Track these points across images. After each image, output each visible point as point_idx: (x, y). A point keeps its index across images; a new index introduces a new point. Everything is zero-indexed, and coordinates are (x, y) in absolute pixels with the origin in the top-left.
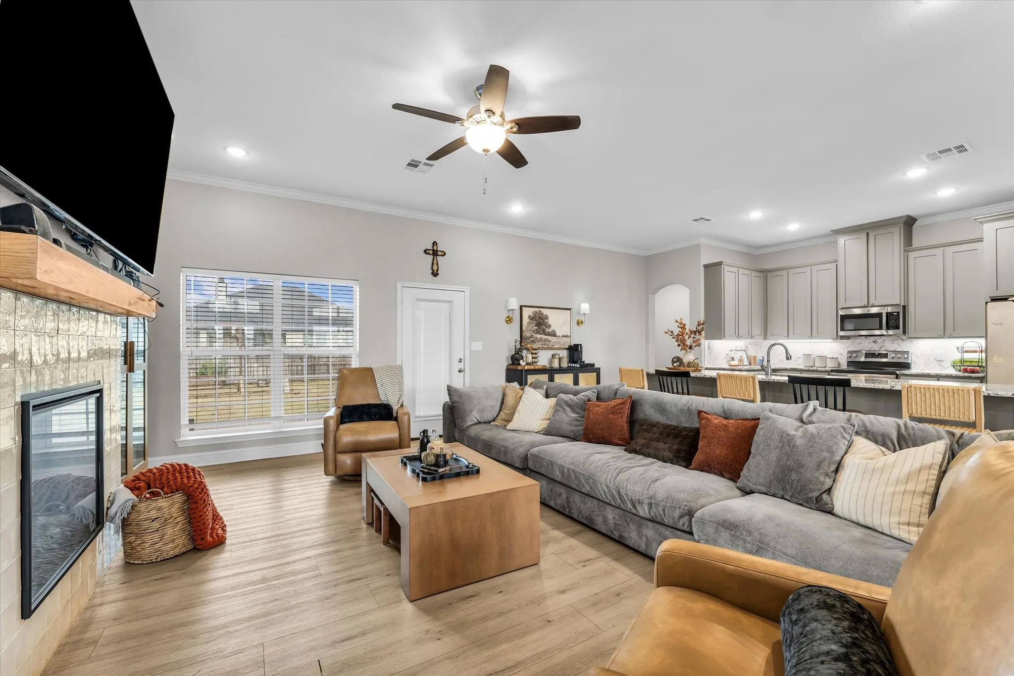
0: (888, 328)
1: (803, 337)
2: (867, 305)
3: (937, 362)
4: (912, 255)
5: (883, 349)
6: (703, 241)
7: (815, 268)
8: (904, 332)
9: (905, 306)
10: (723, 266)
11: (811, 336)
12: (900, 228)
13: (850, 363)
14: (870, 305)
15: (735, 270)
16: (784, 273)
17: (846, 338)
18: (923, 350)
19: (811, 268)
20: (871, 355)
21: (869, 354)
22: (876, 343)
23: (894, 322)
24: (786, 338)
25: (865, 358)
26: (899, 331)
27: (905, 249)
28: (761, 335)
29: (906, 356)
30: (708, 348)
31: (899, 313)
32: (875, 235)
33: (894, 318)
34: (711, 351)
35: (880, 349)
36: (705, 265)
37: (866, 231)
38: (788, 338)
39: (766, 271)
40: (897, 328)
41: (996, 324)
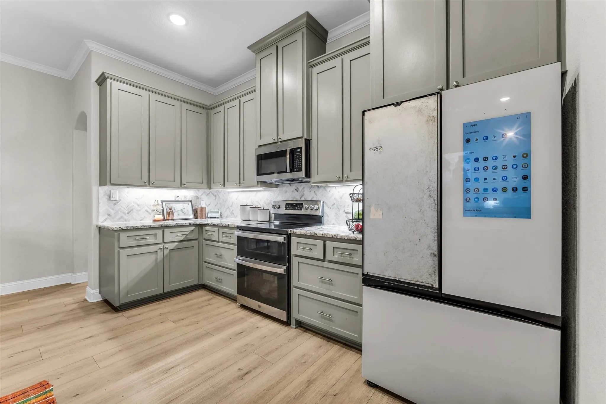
0: (292, 170)
2: (277, 140)
3: (346, 215)
4: (316, 70)
5: (303, 198)
7: (243, 99)
8: (308, 174)
9: (310, 140)
11: (240, 185)
13: (276, 217)
14: (280, 140)
15: (144, 93)
16: (221, 108)
17: (274, 186)
18: (335, 199)
19: (240, 100)
20: (290, 206)
21: (289, 204)
22: (297, 191)
23: (297, 162)
24: (223, 186)
25: (285, 209)
26: (302, 174)
27: (308, 63)
28: (202, 183)
29: (317, 207)
30: (107, 199)
31: (301, 148)
32: (283, 47)
33: (298, 157)
34: (116, 201)
35: (300, 199)
36: (96, 81)
37: (276, 44)
38: (224, 186)
39: (209, 107)
40: (300, 170)
41: (374, 150)
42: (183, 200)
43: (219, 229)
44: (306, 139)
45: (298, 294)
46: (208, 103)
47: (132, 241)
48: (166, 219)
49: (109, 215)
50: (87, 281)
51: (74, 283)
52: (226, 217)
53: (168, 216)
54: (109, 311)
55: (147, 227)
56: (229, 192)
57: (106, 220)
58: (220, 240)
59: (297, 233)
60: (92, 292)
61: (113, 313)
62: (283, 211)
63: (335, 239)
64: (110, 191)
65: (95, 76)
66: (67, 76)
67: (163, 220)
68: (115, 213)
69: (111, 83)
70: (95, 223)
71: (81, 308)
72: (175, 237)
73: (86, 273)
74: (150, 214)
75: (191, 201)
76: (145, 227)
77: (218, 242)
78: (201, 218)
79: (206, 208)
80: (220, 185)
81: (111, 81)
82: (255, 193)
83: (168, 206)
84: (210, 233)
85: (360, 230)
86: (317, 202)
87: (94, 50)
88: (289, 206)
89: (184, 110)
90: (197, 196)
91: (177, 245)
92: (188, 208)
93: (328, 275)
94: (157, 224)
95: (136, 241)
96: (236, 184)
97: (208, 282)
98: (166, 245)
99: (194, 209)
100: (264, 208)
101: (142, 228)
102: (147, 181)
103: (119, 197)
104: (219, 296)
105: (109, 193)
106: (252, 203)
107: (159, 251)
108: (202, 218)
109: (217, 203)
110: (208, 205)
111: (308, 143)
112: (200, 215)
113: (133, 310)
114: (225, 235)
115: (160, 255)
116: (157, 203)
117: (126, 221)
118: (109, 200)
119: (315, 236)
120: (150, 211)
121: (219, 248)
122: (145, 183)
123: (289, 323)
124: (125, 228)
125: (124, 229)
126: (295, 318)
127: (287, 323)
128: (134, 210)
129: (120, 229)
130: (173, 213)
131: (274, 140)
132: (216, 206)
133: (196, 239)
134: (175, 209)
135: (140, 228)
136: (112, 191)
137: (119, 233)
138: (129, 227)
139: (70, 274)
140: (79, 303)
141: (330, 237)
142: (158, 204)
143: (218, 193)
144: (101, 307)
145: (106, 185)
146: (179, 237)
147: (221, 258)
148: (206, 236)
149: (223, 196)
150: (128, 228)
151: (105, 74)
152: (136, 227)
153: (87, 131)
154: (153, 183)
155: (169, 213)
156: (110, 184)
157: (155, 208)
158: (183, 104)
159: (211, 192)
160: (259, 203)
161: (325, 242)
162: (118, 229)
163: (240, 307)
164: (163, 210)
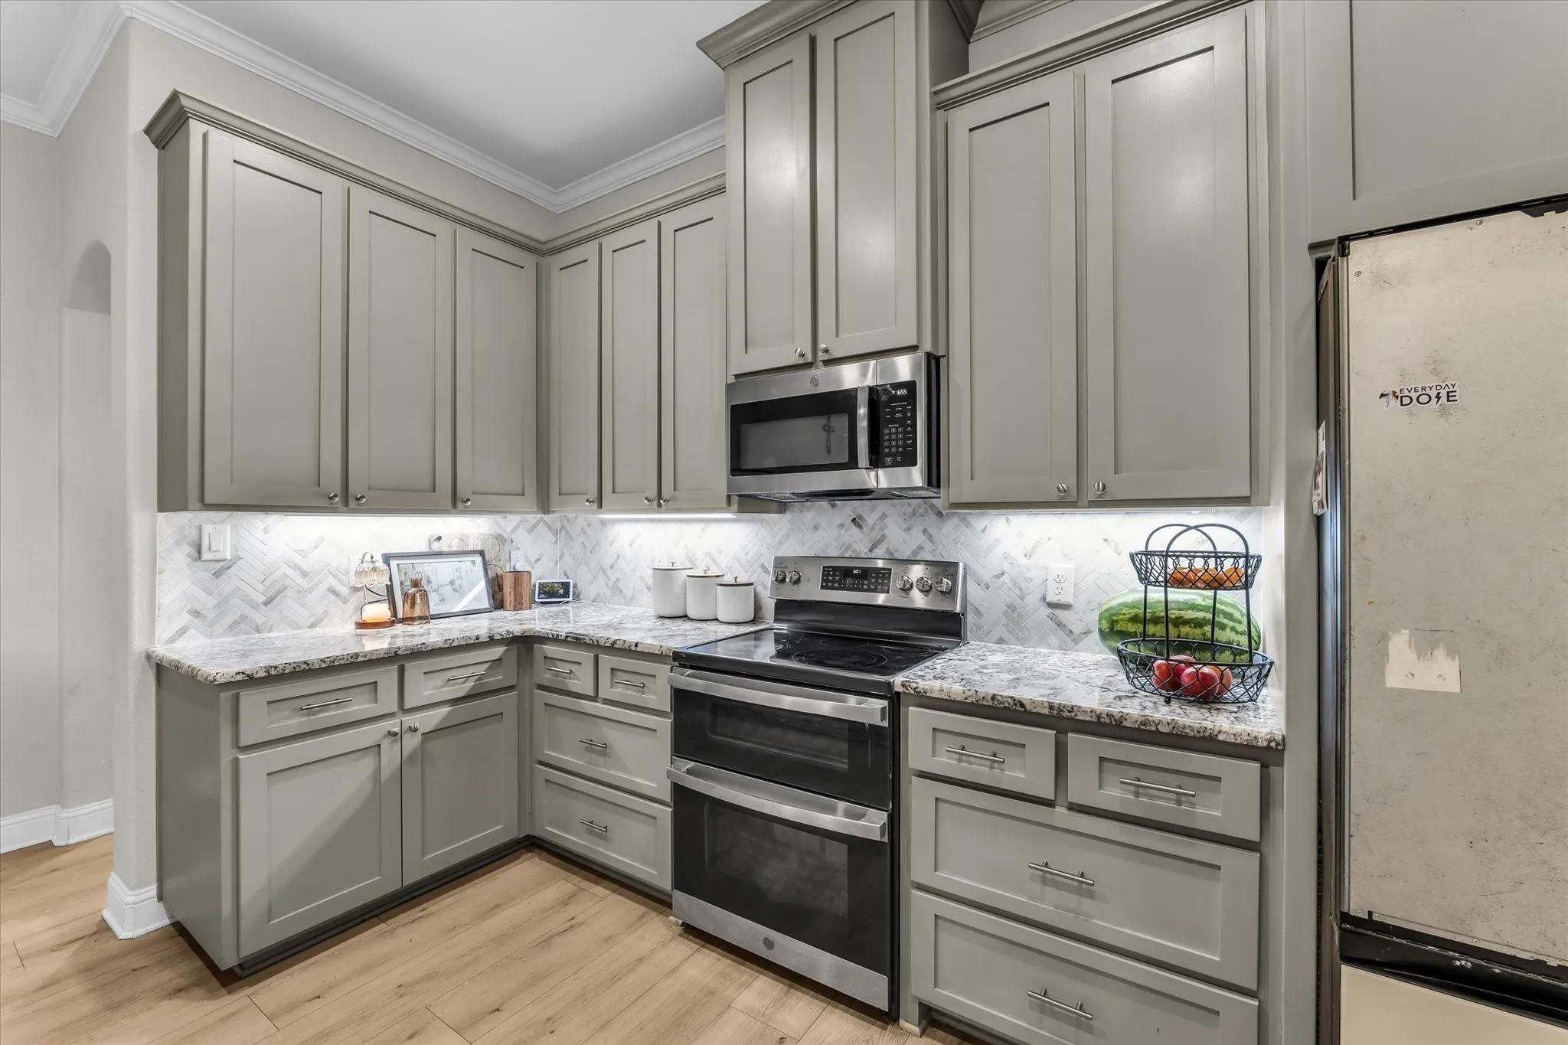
0: (876, 462)
2: (810, 357)
3: (1049, 611)
4: (963, 117)
5: (880, 551)
7: (670, 221)
8: (934, 476)
9: (938, 359)
11: (660, 501)
13: (780, 609)
14: (821, 356)
16: (590, 250)
17: (774, 506)
18: (1006, 556)
19: (659, 224)
20: (839, 575)
21: (835, 569)
22: (860, 526)
23: (897, 433)
24: (595, 505)
25: (823, 587)
26: (916, 476)
27: (936, 93)
28: (523, 495)
29: (947, 584)
30: (188, 555)
31: (913, 386)
32: (836, 40)
33: (898, 415)
34: (222, 564)
35: (871, 551)
36: (148, 131)
37: (808, 30)
38: (600, 506)
39: (545, 248)
40: (908, 460)
41: (1406, 401)
42: (454, 549)
43: (596, 658)
44: (929, 355)
45: (936, 915)
46: (539, 233)
47: (286, 718)
48: (400, 615)
49: (196, 614)
50: (111, 830)
51: (63, 843)
52: (593, 601)
53: (407, 606)
54: (197, 984)
55: (342, 662)
56: (603, 522)
57: (182, 632)
58: (600, 695)
59: (932, 695)
60: (130, 898)
61: (213, 995)
62: (812, 590)
64: (200, 528)
65: (143, 108)
66: (40, 120)
67: (392, 623)
68: (218, 606)
69: (205, 136)
70: (139, 643)
71: (86, 970)
72: (442, 687)
73: (109, 803)
74: (345, 601)
75: (482, 553)
76: (336, 663)
77: (594, 698)
78: (515, 606)
79: (529, 573)
80: (587, 501)
81: (204, 127)
82: (701, 526)
83: (406, 574)
84: (564, 668)
87: (137, 17)
88: (837, 576)
89: (465, 257)
90: (500, 536)
91: (449, 714)
92: (473, 572)
93: (1072, 859)
94: (376, 644)
95: (302, 715)
96: (646, 498)
97: (552, 832)
98: (410, 720)
99: (490, 576)
100: (736, 578)
101: (324, 665)
102: (339, 493)
103: (235, 547)
104: (596, 883)
105: (194, 534)
106: (690, 560)
107: (386, 744)
108: (518, 607)
109: (563, 555)
110: (533, 561)
111: (934, 364)
112: (512, 596)
113: (291, 974)
114: (620, 677)
115: (390, 756)
116: (371, 565)
117: (258, 630)
118: (195, 560)
119: (1015, 710)
120: (344, 591)
121: (598, 720)
122: (331, 498)
123: (894, 1015)
124: (262, 674)
125: (256, 676)
126: (918, 998)
127: (888, 1017)
128: (288, 592)
129: (240, 677)
130: (425, 595)
131: (802, 355)
132: (557, 562)
133: (511, 688)
134: (429, 582)
135: (317, 666)
136: (207, 529)
137: (235, 692)
138: (276, 667)
139: (52, 809)
140: (77, 945)
141: (1088, 719)
142: (375, 569)
143: (565, 522)
144: (164, 963)
145: (186, 509)
146: (453, 685)
147: (605, 755)
148: (546, 678)
149: (583, 531)
150: (273, 672)
151: (181, 97)
152: (304, 666)
153: (110, 314)
154: (359, 499)
155: (414, 598)
156: (198, 505)
157: (365, 581)
158: (462, 231)
159: (542, 519)
160: (714, 561)
162: (233, 680)
163: (685, 932)
164: (390, 589)
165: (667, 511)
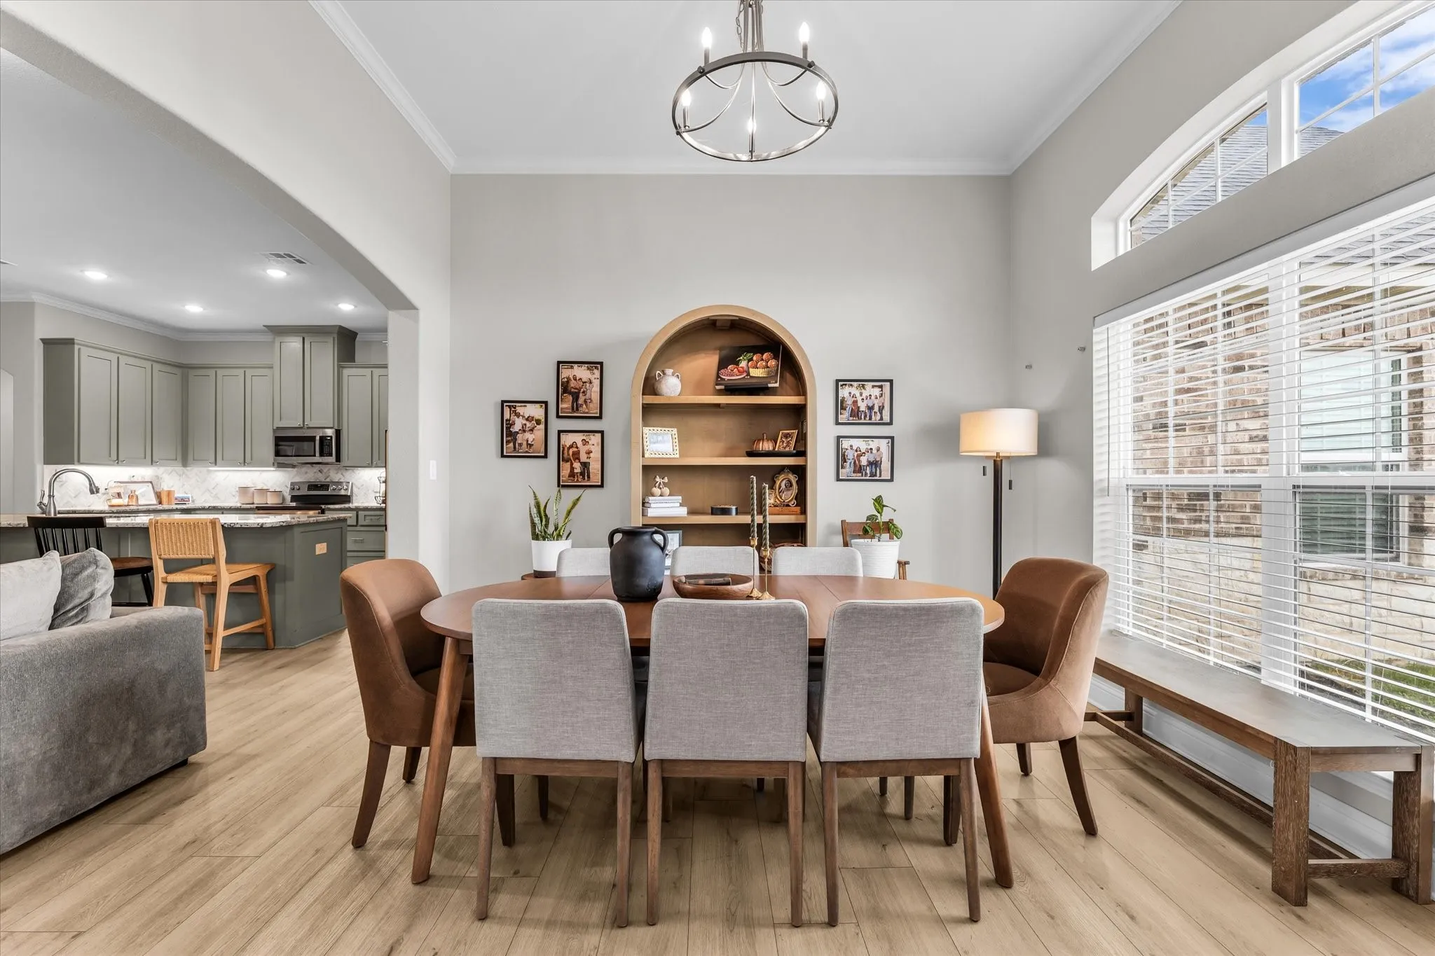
0: (322, 454)
1: (232, 463)
2: (302, 426)
6: (36, 297)
7: (249, 372)
8: (338, 459)
9: (340, 431)
10: (76, 347)
11: (244, 463)
12: (334, 338)
13: (294, 498)
14: (306, 426)
15: (114, 357)
16: (210, 372)
18: (364, 480)
19: (244, 371)
20: (313, 486)
21: (311, 484)
22: (321, 472)
23: (327, 448)
24: (212, 464)
25: (309, 490)
26: (332, 459)
27: (339, 364)
28: (175, 460)
29: (345, 487)
31: (331, 437)
32: (311, 342)
33: (328, 444)
35: (325, 479)
36: (42, 339)
38: (216, 464)
39: (188, 368)
40: (331, 455)
42: (140, 480)
44: (336, 430)
52: (204, 502)
53: (130, 501)
62: (304, 492)
63: (366, 509)
69: (79, 349)
75: (151, 482)
79: (171, 490)
80: (208, 462)
81: (79, 346)
82: (258, 473)
85: (384, 502)
86: (339, 483)
87: (38, 302)
89: (157, 373)
92: (149, 490)
96: (238, 462)
99: (156, 491)
100: (275, 489)
102: (116, 460)
109: (183, 485)
110: (178, 485)
111: (338, 433)
112: (165, 497)
122: (114, 461)
130: (137, 496)
131: (299, 425)
132: (181, 488)
149: (197, 475)
154: (122, 461)
155: (132, 496)
156: (78, 463)
158: (155, 365)
160: (266, 484)
161: (357, 513)
165: (248, 467)
